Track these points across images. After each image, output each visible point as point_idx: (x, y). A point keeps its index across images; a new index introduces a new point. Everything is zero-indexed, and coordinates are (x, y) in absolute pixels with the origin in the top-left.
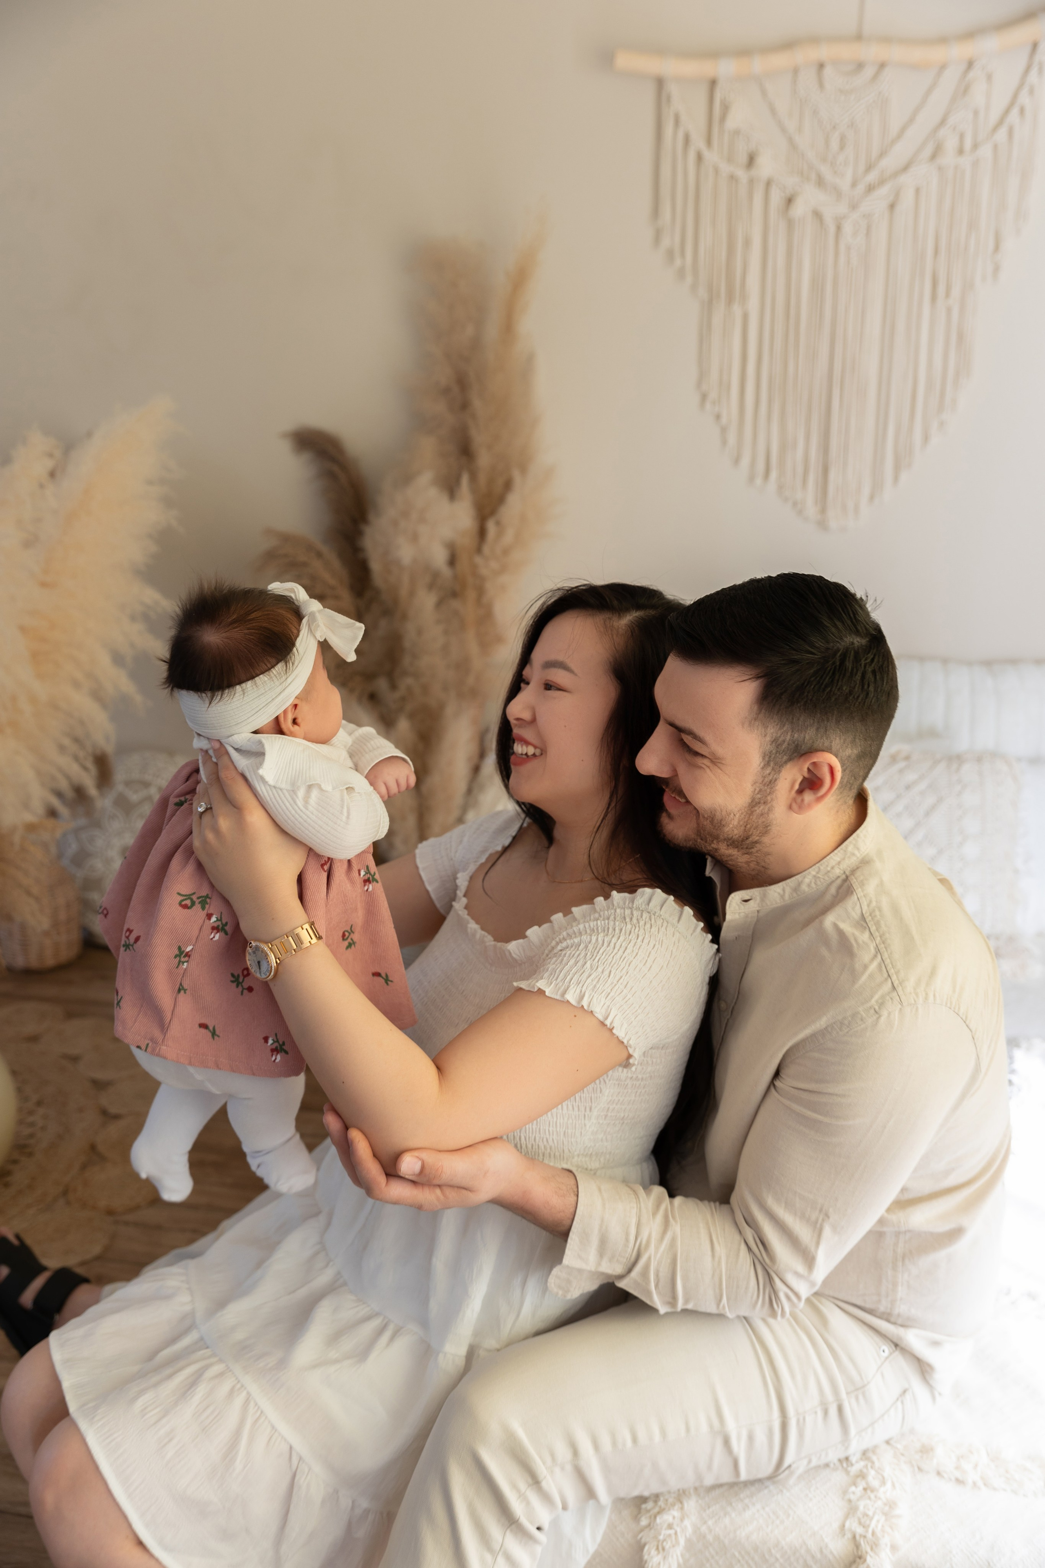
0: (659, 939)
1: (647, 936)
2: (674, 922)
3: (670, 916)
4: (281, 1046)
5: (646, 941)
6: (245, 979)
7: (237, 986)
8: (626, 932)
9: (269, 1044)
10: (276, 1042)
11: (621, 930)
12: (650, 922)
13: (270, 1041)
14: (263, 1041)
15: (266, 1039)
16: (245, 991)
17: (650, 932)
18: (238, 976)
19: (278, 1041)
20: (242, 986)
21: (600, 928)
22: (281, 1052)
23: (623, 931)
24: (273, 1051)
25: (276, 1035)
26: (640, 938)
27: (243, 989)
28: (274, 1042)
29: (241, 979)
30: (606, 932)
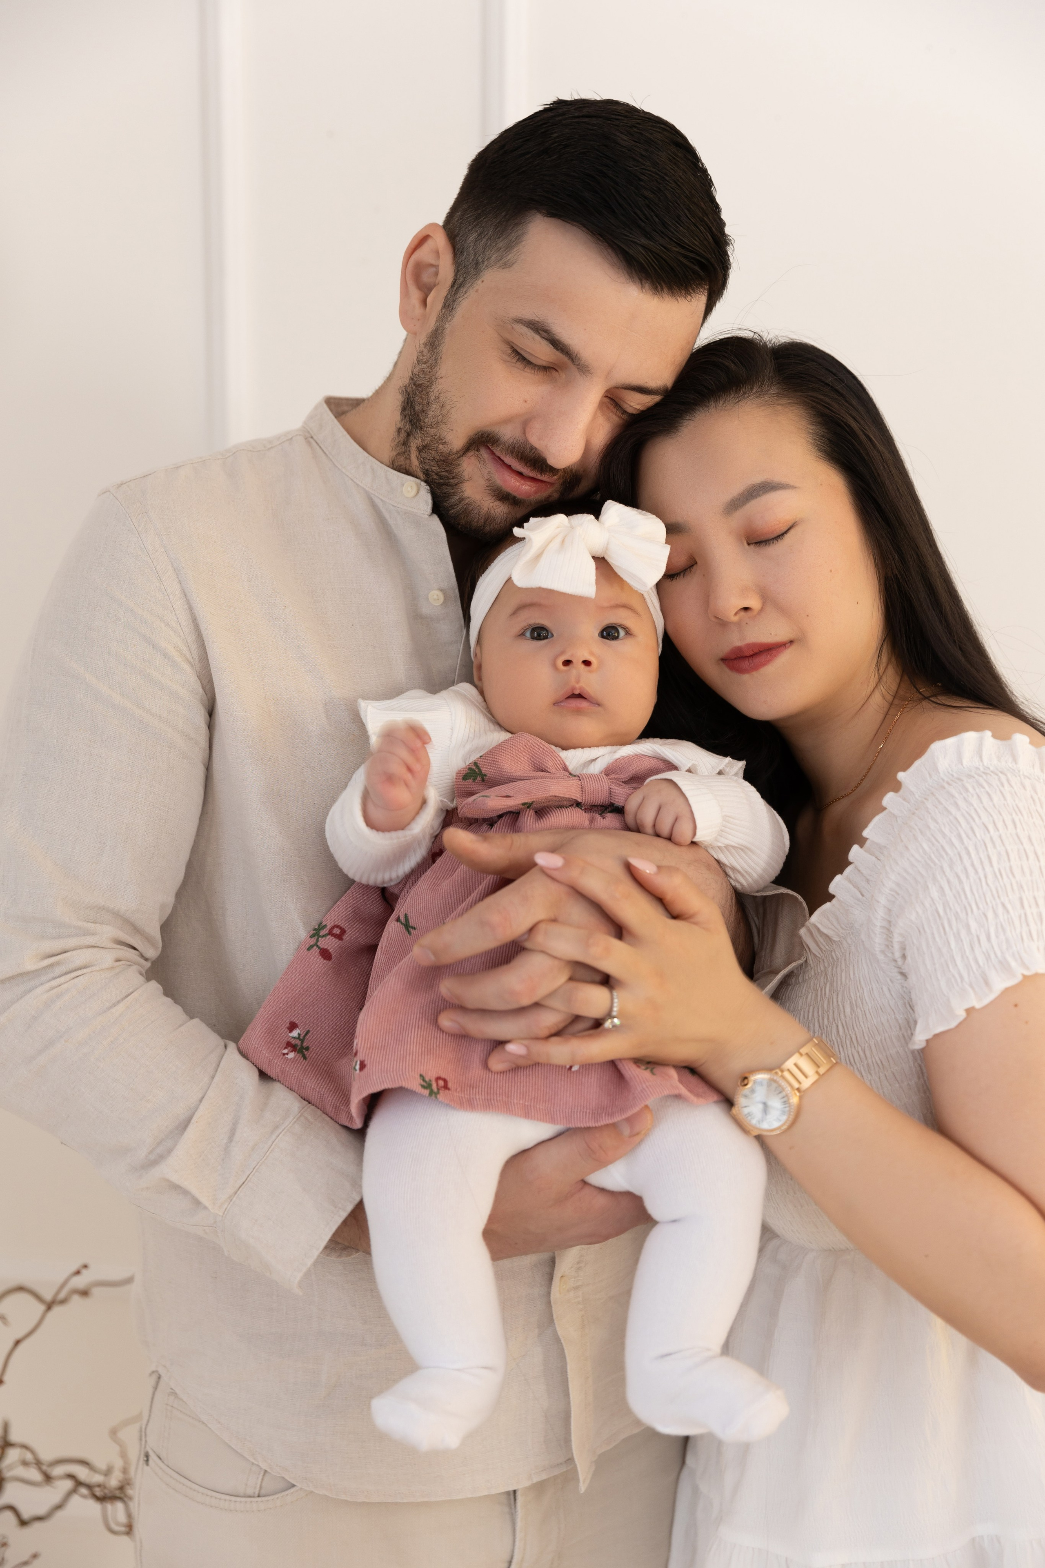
0: (1013, 808)
1: (995, 817)
2: (1011, 766)
3: (999, 761)
4: (302, 1048)
5: (1000, 825)
6: (329, 936)
7: (312, 936)
8: (968, 836)
9: (291, 1035)
10: (300, 1040)
11: (959, 837)
12: (982, 790)
13: (295, 1033)
14: (288, 1025)
15: (293, 1026)
16: (315, 950)
17: (994, 806)
18: (325, 926)
19: (302, 1041)
20: (317, 941)
21: (933, 856)
22: (298, 1053)
23: (964, 836)
24: (289, 1044)
25: (308, 1032)
26: (991, 827)
27: (316, 944)
28: (299, 1038)
29: (322, 933)
30: (945, 856)
